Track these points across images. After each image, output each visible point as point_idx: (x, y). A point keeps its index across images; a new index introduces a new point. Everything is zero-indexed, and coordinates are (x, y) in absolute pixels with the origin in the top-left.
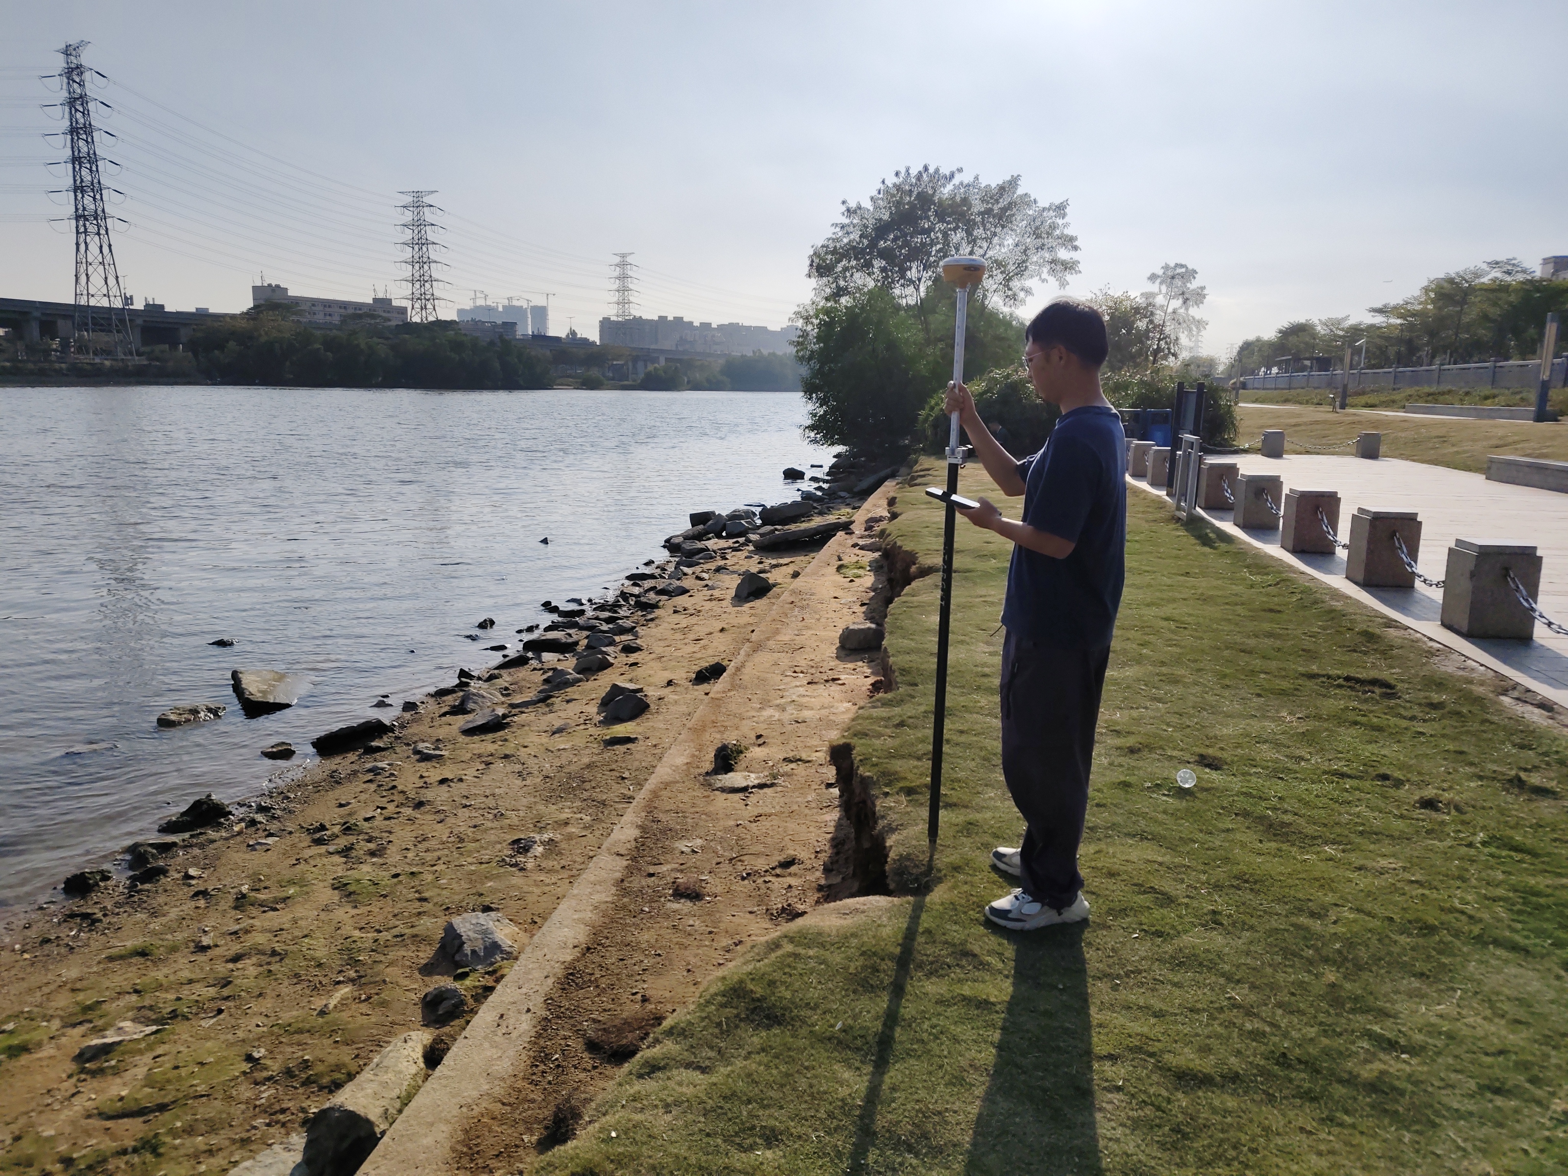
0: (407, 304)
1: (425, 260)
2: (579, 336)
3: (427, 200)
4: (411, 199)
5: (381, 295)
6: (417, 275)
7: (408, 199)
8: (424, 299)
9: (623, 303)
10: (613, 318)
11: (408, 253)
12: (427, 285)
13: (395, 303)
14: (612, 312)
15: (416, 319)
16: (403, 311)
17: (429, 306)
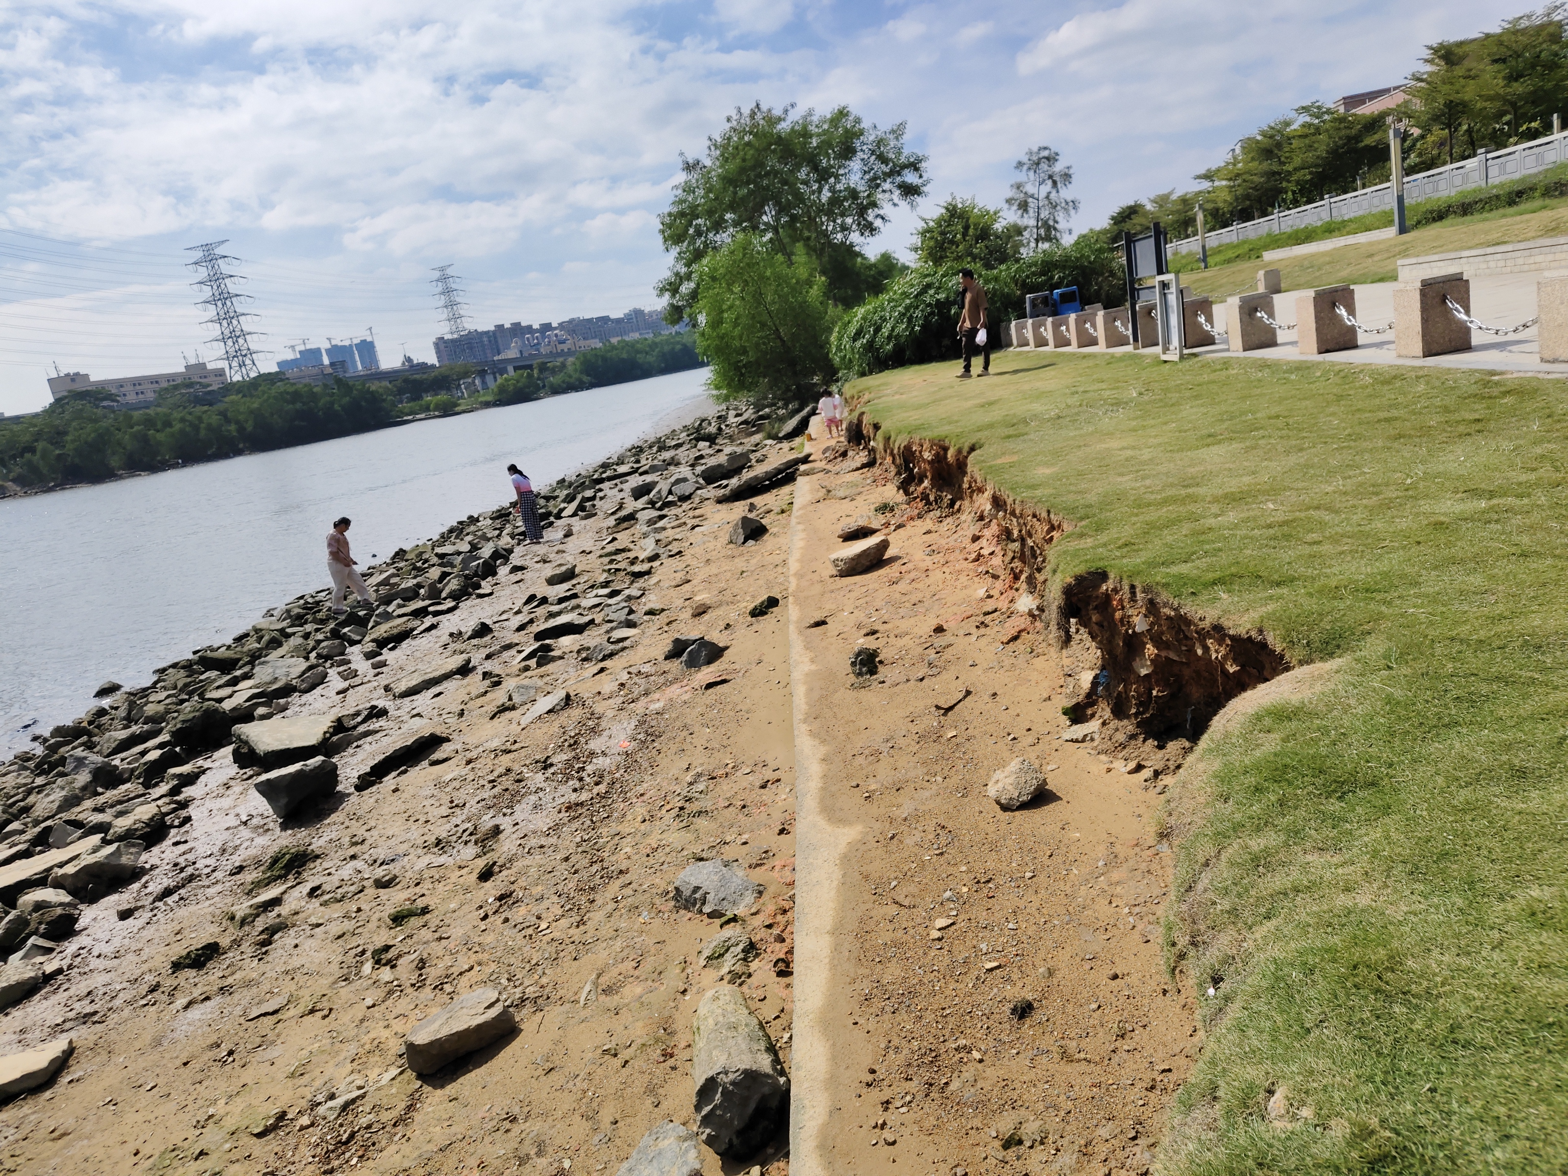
0: (223, 364)
1: (232, 315)
2: (415, 362)
3: (219, 251)
4: (201, 254)
5: (192, 361)
6: (227, 332)
7: (199, 254)
8: (241, 356)
9: (455, 318)
10: (448, 337)
11: (212, 312)
12: (240, 340)
14: (445, 331)
15: (237, 378)
16: (220, 373)
17: (248, 362)
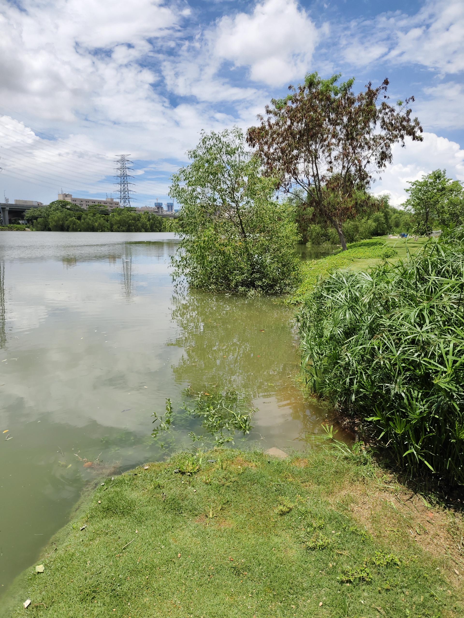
0: (118, 200)
1: (126, 183)
3: (127, 158)
4: (120, 158)
5: (109, 197)
6: (122, 189)
7: (119, 158)
8: (126, 198)
11: (119, 180)
12: (126, 193)
13: (115, 200)
15: (122, 207)
16: (117, 204)
17: (127, 201)
